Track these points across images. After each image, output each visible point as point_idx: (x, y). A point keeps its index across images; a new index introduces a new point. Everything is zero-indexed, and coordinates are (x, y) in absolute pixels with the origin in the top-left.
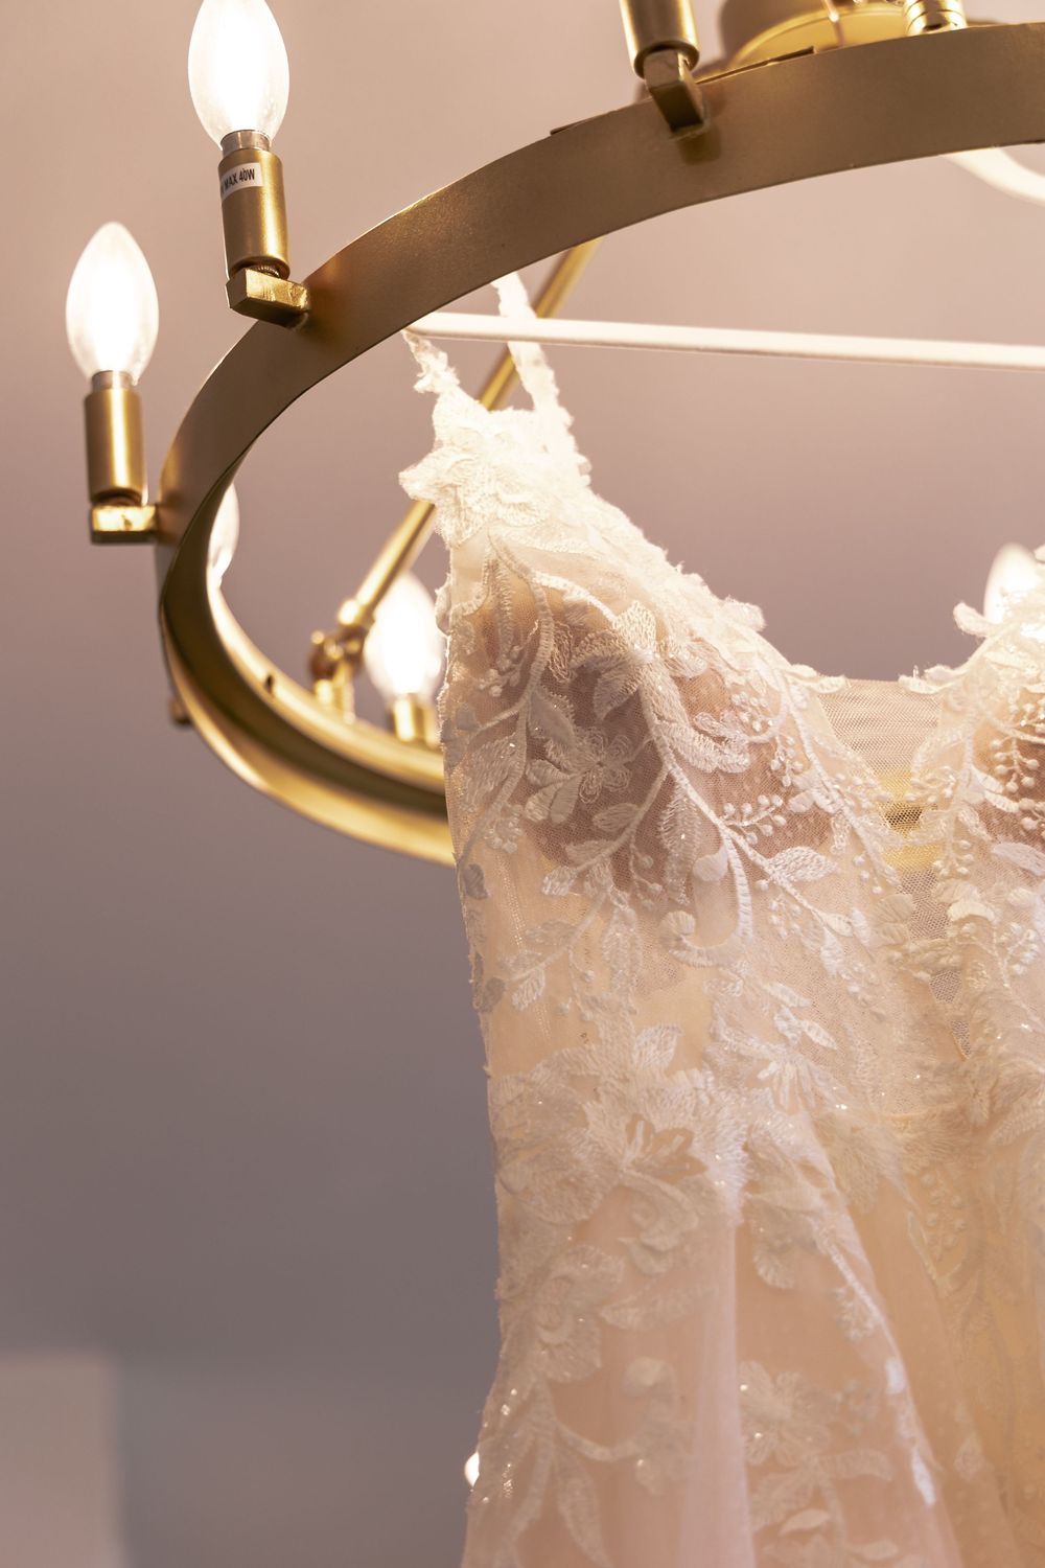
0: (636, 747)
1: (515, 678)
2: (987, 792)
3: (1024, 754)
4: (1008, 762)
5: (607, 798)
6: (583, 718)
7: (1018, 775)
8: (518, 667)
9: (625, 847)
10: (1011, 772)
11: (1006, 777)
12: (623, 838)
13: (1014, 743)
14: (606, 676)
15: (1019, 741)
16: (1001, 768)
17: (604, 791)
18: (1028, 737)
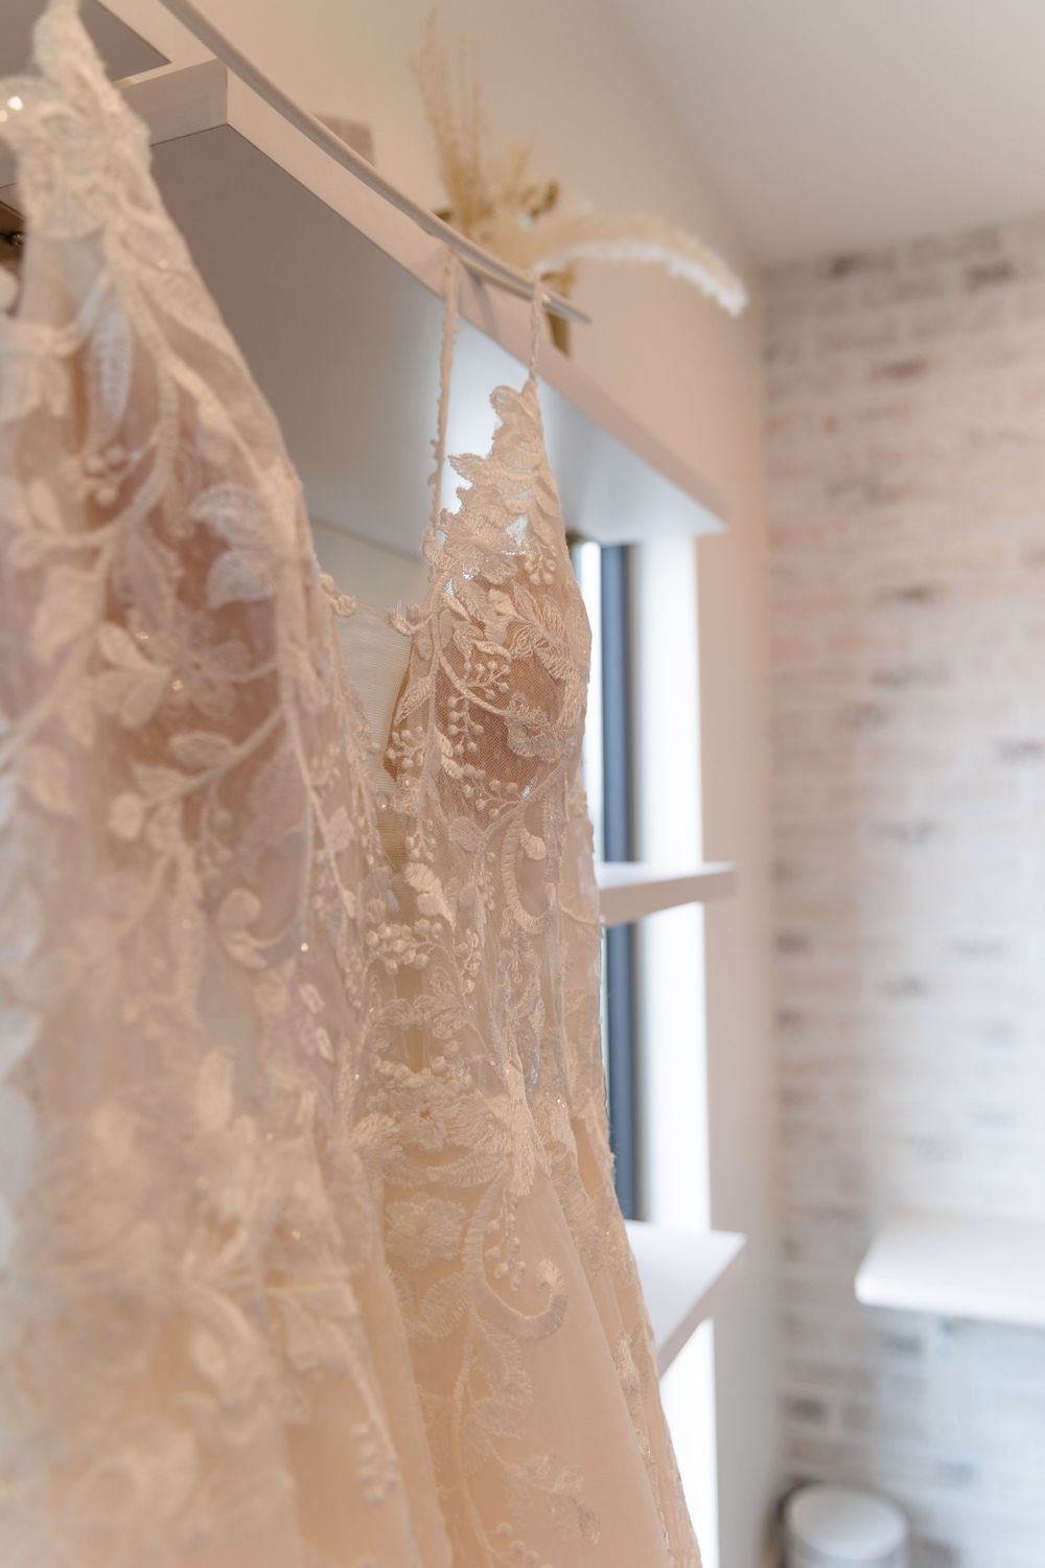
0: (252, 665)
1: (107, 494)
2: (443, 757)
3: (473, 718)
4: (460, 723)
5: (195, 717)
6: (190, 593)
7: (465, 738)
8: (118, 478)
9: (202, 790)
10: (460, 734)
11: (455, 739)
12: (202, 779)
13: (467, 703)
14: (236, 553)
15: (471, 702)
16: (454, 729)
17: (193, 708)
18: (477, 700)
